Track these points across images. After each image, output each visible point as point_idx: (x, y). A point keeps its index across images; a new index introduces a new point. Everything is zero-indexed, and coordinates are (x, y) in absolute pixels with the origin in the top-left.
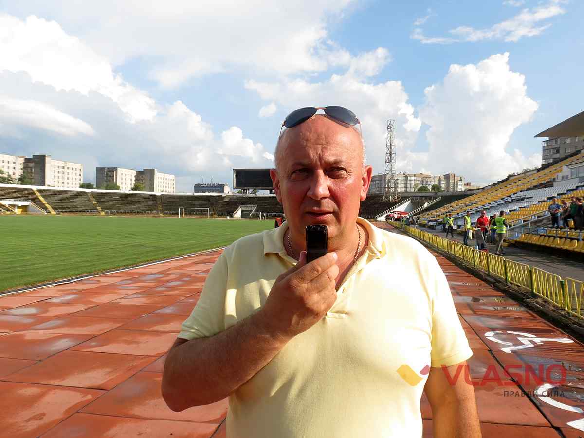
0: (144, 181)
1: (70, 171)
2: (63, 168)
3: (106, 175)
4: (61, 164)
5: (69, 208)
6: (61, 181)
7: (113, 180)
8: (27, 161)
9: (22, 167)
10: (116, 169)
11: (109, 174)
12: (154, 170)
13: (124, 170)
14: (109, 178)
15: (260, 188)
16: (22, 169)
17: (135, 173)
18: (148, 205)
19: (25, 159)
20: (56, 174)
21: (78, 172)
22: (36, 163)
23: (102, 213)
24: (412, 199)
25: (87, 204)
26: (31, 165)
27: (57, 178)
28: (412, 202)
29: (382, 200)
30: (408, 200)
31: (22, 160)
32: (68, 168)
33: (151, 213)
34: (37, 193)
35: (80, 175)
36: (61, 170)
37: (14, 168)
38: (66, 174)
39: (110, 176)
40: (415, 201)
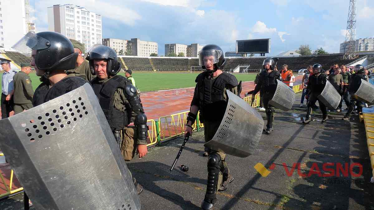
0: (191, 51)
1: (150, 47)
2: (147, 45)
3: (170, 48)
4: (146, 43)
5: (137, 68)
6: (146, 52)
7: (174, 52)
8: (129, 42)
9: (126, 46)
10: (175, 45)
11: (172, 47)
12: (197, 44)
13: (179, 45)
14: (171, 50)
15: (256, 52)
16: (126, 47)
17: (186, 47)
18: (182, 65)
19: (128, 41)
20: (143, 49)
21: (155, 47)
22: (132, 43)
23: (155, 70)
24: (369, 57)
25: (148, 65)
26: (131, 44)
27: (143, 51)
28: (368, 59)
29: (342, 58)
30: (365, 58)
31: (126, 42)
32: (149, 45)
33: (183, 70)
34: (122, 59)
35: (156, 49)
36: (145, 46)
37: (122, 47)
38: (148, 49)
39: (172, 49)
40: (370, 58)
